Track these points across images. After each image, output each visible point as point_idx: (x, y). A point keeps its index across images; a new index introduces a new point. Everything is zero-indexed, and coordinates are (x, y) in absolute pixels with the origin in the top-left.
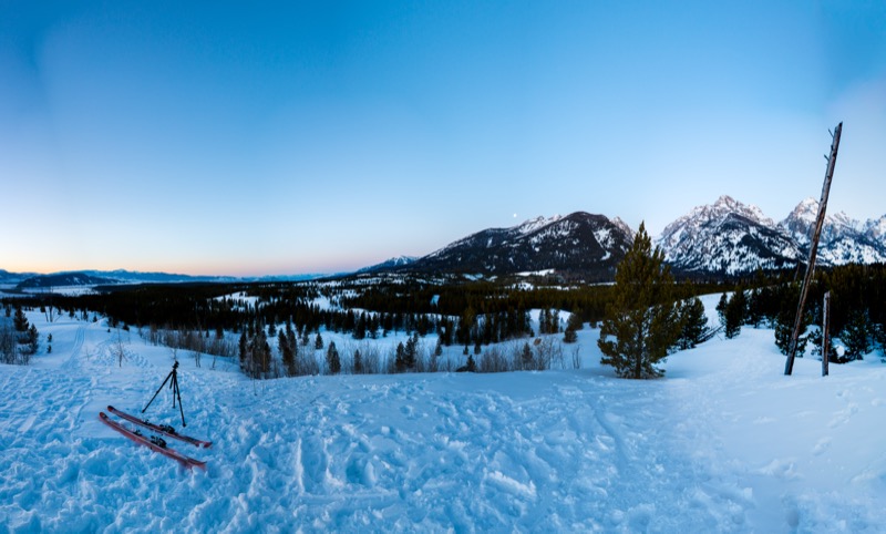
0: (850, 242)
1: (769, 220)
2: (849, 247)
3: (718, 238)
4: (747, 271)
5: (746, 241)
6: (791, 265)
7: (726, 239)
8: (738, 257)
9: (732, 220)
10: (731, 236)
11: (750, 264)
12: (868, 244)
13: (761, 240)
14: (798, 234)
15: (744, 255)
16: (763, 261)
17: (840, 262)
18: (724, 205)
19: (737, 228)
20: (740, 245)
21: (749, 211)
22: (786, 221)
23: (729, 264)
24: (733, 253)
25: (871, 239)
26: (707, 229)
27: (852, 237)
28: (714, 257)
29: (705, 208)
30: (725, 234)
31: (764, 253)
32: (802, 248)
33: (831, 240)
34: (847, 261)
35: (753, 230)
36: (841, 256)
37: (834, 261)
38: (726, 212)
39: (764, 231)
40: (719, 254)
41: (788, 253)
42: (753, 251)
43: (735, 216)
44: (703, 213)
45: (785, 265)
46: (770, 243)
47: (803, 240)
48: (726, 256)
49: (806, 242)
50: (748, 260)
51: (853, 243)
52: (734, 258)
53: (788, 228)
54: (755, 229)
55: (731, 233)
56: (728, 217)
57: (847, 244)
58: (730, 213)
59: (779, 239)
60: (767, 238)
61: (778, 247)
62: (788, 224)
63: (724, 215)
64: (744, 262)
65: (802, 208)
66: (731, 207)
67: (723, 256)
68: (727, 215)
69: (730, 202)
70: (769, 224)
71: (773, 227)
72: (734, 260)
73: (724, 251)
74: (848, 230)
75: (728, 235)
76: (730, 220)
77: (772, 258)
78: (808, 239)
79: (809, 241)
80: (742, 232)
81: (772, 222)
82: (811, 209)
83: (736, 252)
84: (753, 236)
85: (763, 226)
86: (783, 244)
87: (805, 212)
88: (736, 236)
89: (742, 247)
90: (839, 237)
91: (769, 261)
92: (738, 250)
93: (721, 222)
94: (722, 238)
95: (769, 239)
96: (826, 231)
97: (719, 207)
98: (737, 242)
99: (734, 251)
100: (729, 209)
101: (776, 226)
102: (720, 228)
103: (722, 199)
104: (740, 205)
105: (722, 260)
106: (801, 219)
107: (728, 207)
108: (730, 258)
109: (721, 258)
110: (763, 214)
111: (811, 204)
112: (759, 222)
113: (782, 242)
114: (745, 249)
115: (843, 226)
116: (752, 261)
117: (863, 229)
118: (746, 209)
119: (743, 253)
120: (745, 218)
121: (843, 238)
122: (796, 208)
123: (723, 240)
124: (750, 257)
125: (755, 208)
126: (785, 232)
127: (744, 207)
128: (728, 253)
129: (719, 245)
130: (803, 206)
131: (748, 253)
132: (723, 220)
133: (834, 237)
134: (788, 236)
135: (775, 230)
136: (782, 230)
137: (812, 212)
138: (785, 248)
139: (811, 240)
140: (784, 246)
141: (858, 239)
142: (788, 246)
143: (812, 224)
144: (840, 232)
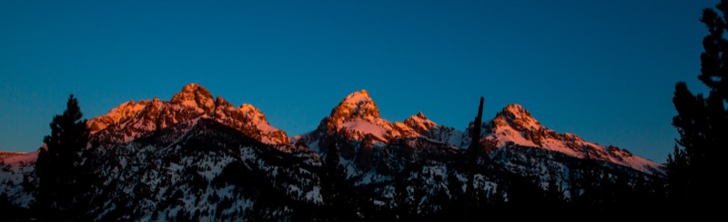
0: (440, 170)
1: (278, 134)
2: (438, 179)
3: (174, 167)
5: (233, 174)
7: (192, 170)
8: (213, 207)
9: (205, 131)
13: (263, 173)
15: (227, 203)
18: (190, 103)
19: (216, 149)
20: (219, 182)
21: (240, 116)
22: (314, 135)
24: (205, 197)
25: (480, 161)
26: (151, 148)
27: (441, 159)
28: (162, 206)
29: (151, 105)
30: (189, 160)
33: (402, 168)
35: (247, 154)
38: (195, 115)
39: (269, 153)
40: (174, 199)
41: (317, 197)
42: (246, 194)
43: (211, 124)
44: (144, 115)
46: (283, 177)
48: (189, 204)
49: (355, 174)
50: (236, 213)
51: (445, 171)
52: (205, 208)
53: (318, 150)
54: (251, 151)
55: (202, 157)
56: (198, 125)
57: (434, 174)
58: (202, 118)
59: (301, 170)
60: (276, 168)
61: (299, 185)
62: (318, 141)
63: (189, 122)
64: (226, 217)
65: (346, 111)
66: (204, 108)
67: (183, 204)
68: (195, 121)
69: (204, 97)
70: (280, 142)
71: (287, 147)
72: (206, 213)
73: (186, 193)
74: (434, 147)
75: (194, 161)
76: (201, 132)
77: (286, 209)
78: (357, 167)
79: (361, 172)
80: (225, 157)
81: (287, 139)
82: (361, 112)
83: (210, 196)
84: (246, 164)
85: (268, 145)
86: (308, 181)
87: (351, 117)
88: (211, 165)
89: (224, 187)
90: (416, 163)
91: (280, 213)
92: (215, 193)
93: (183, 135)
94: (181, 168)
95: (278, 170)
96: (391, 152)
97: (181, 106)
98: (214, 176)
99: (207, 194)
100: (201, 111)
101: (293, 146)
102: (178, 147)
103: (187, 92)
104: (223, 104)
105: (180, 213)
106: (343, 130)
107: (199, 106)
108: (198, 208)
109: (179, 208)
110: (268, 124)
111: (361, 103)
112: (261, 139)
113: (306, 176)
114: (230, 191)
115: (424, 140)
116: (244, 214)
117: (463, 143)
118: (236, 112)
119: (226, 197)
120: (234, 130)
121: (424, 163)
122: (333, 111)
123: (183, 171)
124: (241, 207)
125: (252, 111)
126: (312, 157)
127: (231, 109)
128: (193, 198)
129: (174, 182)
130: (346, 107)
131: (235, 198)
132: (186, 131)
133: (407, 162)
134: (317, 164)
135: (291, 152)
136: (306, 153)
137: (364, 117)
138: (312, 187)
139: (363, 170)
140: (310, 183)
141: (454, 163)
142: (319, 183)
143: (363, 140)
144: (418, 153)
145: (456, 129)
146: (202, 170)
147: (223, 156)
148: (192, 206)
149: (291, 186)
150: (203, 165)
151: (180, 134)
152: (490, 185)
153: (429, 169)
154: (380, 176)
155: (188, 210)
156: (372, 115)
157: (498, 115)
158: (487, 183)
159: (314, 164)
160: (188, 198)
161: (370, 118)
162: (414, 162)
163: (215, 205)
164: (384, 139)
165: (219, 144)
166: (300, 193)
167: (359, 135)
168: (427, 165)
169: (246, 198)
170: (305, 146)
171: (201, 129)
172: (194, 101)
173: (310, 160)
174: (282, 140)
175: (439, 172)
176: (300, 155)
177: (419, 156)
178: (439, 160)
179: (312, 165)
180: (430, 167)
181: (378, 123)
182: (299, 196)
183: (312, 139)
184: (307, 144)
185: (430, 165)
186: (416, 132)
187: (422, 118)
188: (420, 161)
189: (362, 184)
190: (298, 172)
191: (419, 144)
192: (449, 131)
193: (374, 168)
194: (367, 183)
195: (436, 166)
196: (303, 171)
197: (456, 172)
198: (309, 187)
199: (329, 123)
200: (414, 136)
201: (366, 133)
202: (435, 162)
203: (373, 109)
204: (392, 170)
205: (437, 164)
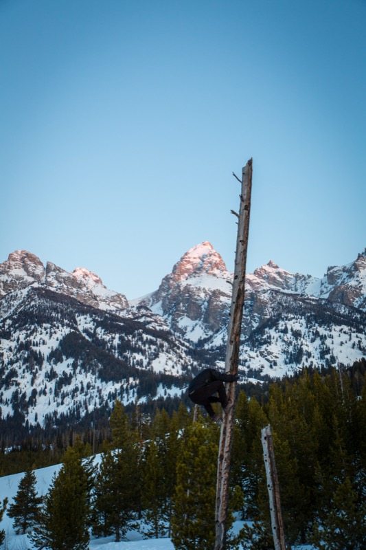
0: (298, 324)
1: (118, 298)
2: (297, 334)
3: (5, 344)
4: (74, 414)
5: (71, 347)
6: (175, 392)
7: (25, 346)
8: (52, 385)
9: (37, 302)
10: (35, 338)
11: (80, 397)
12: (339, 323)
13: (104, 343)
14: (184, 322)
15: (66, 380)
16: (110, 387)
17: (281, 371)
18: (18, 272)
19: (50, 320)
20: (56, 356)
21: (73, 282)
22: (156, 296)
23: (32, 402)
24: (41, 375)
25: (343, 310)
27: (299, 312)
30: (21, 335)
31: (113, 369)
32: (196, 351)
33: (255, 325)
34: (298, 367)
35: (84, 323)
36: (282, 357)
37: (267, 371)
38: (24, 285)
39: (109, 322)
41: (164, 364)
42: (86, 368)
43: (44, 293)
45: (161, 391)
46: (124, 346)
47: (195, 332)
48: (25, 384)
49: (204, 336)
50: (76, 390)
51: (305, 325)
52: (43, 387)
53: (161, 312)
54: (89, 319)
55: (35, 330)
56: (29, 296)
57: (292, 330)
58: (33, 289)
59: (145, 336)
60: (117, 336)
61: (143, 352)
62: (161, 302)
63: (19, 292)
64: (67, 394)
65: (189, 266)
66: (34, 276)
67: (18, 384)
68: (25, 292)
69: (33, 265)
70: (119, 306)
71: (128, 311)
72: (44, 392)
73: (20, 372)
74: (290, 299)
75: (28, 336)
76: (33, 303)
77: (131, 380)
78: (206, 329)
79: (210, 333)
80: (61, 328)
81: (126, 302)
82: (205, 266)
83: (47, 373)
84: (84, 335)
85: (106, 312)
86: (153, 347)
87: (195, 273)
88: (46, 338)
89: (61, 361)
90: (271, 318)
91: (125, 386)
92: (52, 369)
93: (13, 309)
94: (13, 344)
95: (121, 338)
97: (9, 276)
98: (50, 351)
99: (44, 371)
100: (31, 279)
101: (135, 310)
102: (9, 322)
103: (14, 260)
104: (54, 270)
105: (15, 395)
106: (187, 289)
107: (29, 275)
108: (34, 387)
109: (13, 389)
110: (105, 287)
111: (204, 256)
112: (98, 304)
113: (151, 342)
114: (68, 366)
115: (277, 292)
116: (85, 390)
117: (322, 292)
118: (68, 277)
119: (64, 373)
120: (68, 297)
121: (279, 317)
122: (175, 267)
123: (16, 347)
124: (82, 383)
125: (87, 275)
126: (156, 321)
127: (64, 275)
128: (29, 376)
129: (6, 360)
130: (189, 262)
131: (74, 373)
132: (16, 303)
133: (260, 318)
134: (161, 328)
135: (132, 317)
136: (148, 316)
137: (209, 272)
138: (158, 354)
139: (213, 331)
140: (155, 350)
141: (313, 315)
142: (164, 349)
143: (210, 297)
144: (271, 307)
145: (313, 276)
146: (37, 345)
147: (58, 328)
148: (29, 385)
149: (135, 354)
150: (37, 340)
151: (9, 307)
152: (357, 337)
153: (286, 324)
155: (23, 391)
156: (218, 268)
157: (360, 256)
158: (354, 335)
159: (158, 328)
160: (23, 377)
161: (216, 271)
162: (268, 317)
163: (54, 382)
165: (53, 314)
166: (145, 362)
168: (283, 319)
169: (86, 371)
170: (147, 309)
171: (32, 300)
172: (22, 270)
173: (153, 324)
174: (122, 304)
175: (297, 327)
176: (142, 320)
177: (273, 310)
178: (296, 313)
179: (156, 330)
180: (287, 322)
181: (225, 276)
182: (144, 365)
183: (154, 301)
184: (148, 307)
185: (286, 320)
186: (269, 283)
187: (274, 267)
188: (274, 316)
189: (212, 347)
190: (141, 339)
191: (273, 297)
192: (305, 280)
193: (224, 327)
194: (218, 345)
195: (294, 320)
196: (147, 338)
197: (317, 325)
198: (154, 354)
199: (171, 282)
200: (266, 288)
201: (212, 289)
202: (292, 316)
203: (218, 262)
204: (245, 328)
205: (294, 318)
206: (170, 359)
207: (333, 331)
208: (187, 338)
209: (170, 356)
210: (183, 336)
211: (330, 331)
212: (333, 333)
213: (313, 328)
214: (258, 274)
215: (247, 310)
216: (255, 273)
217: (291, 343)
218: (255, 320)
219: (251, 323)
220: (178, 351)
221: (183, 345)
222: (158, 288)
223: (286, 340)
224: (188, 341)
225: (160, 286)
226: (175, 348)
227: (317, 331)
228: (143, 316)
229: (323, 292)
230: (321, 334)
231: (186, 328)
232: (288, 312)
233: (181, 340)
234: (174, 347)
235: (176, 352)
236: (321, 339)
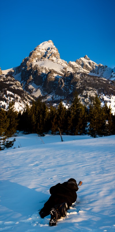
0: (94, 93)
14: (31, 87)
49: (42, 95)
51: (97, 94)
57: (90, 96)
59: (8, 92)
61: (6, 101)
62: (20, 73)
65: (39, 54)
74: (92, 79)
78: (44, 91)
79: (46, 93)
82: (48, 55)
86: (12, 99)
87: (42, 58)
90: (80, 88)
96: (64, 81)
101: (4, 76)
106: (36, 67)
111: (49, 49)
113: (11, 96)
121: (84, 89)
126: (16, 84)
130: (39, 51)
133: (74, 88)
134: (18, 88)
135: (3, 81)
136: (12, 81)
137: (50, 58)
138: (14, 103)
139: (47, 92)
140: (13, 100)
141: (103, 89)
142: (18, 100)
143: (48, 73)
144: (81, 83)
145: (108, 67)
149: (2, 102)
153: (87, 93)
154: (57, 96)
156: (55, 57)
159: (16, 88)
161: (54, 58)
162: (78, 88)
164: (61, 73)
166: (7, 106)
167: (46, 70)
168: (86, 90)
170: (11, 77)
173: (14, 86)
175: (93, 95)
176: (8, 83)
177: (81, 84)
178: (93, 87)
179: (15, 89)
180: (88, 91)
181: (59, 62)
182: (6, 108)
183: (17, 72)
184: (13, 75)
185: (87, 90)
186: (83, 68)
187: (87, 59)
188: (82, 87)
189: (46, 101)
190: (6, 93)
191: (82, 77)
192: (103, 68)
193: (54, 91)
194: (49, 100)
195: (91, 91)
196: (9, 93)
197: (103, 94)
198: (12, 102)
199: (28, 62)
200: (81, 71)
201: (50, 69)
202: (91, 88)
203: (56, 53)
204: (65, 93)
205: (92, 90)
206: (21, 106)
207: (112, 99)
208: (33, 95)
209: (21, 104)
210: (31, 93)
211: (110, 98)
212: (111, 100)
213: (101, 96)
214: (78, 62)
215: (68, 82)
216: (76, 62)
217: (88, 103)
218: (71, 89)
219: (68, 90)
220: (26, 102)
221: (29, 99)
222: (20, 65)
223: (86, 101)
224: (33, 97)
225: (21, 64)
226: (24, 101)
227: (103, 98)
228: (9, 80)
229: (112, 76)
230: (105, 100)
231: (33, 89)
232: (90, 86)
233: (29, 96)
234: (23, 99)
235: (25, 102)
236: (104, 103)
